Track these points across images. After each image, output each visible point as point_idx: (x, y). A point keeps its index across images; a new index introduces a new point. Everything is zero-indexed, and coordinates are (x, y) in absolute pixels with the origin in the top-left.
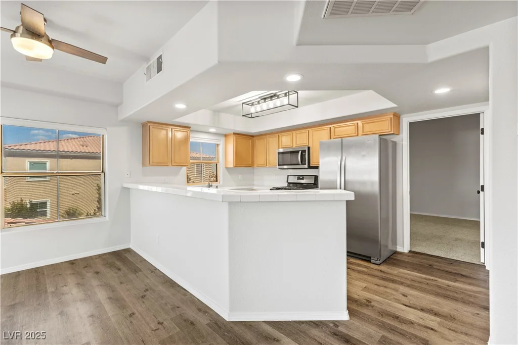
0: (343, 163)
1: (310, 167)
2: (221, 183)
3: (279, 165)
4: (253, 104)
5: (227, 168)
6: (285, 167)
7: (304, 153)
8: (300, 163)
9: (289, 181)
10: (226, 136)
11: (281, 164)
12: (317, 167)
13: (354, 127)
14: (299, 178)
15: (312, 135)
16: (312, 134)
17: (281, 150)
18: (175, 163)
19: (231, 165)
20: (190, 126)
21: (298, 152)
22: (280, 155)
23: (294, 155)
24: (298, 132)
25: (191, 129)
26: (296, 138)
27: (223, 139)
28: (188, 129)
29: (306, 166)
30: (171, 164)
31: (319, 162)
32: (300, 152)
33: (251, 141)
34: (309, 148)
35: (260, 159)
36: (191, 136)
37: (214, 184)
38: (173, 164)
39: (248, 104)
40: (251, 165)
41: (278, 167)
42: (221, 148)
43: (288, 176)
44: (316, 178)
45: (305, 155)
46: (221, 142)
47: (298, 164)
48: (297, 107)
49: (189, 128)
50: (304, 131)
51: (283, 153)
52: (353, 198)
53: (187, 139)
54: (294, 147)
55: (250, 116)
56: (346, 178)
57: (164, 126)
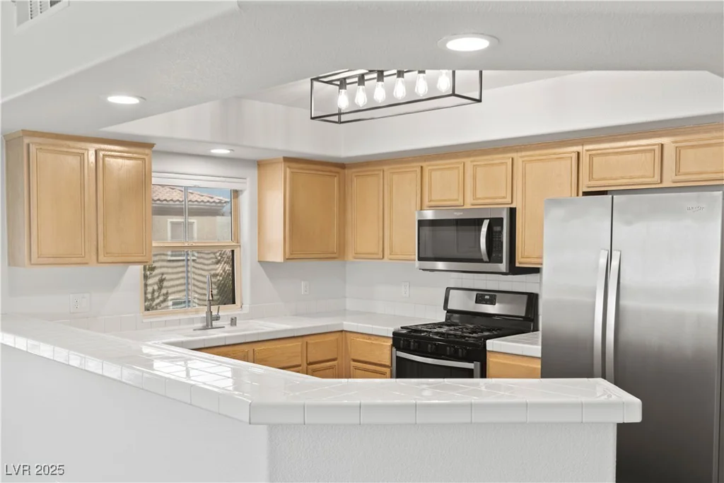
0: (615, 263)
1: (514, 270)
2: (246, 306)
3: (420, 259)
4: (343, 84)
5: (263, 263)
6: (441, 265)
7: (498, 229)
8: (485, 258)
9: (450, 307)
10: (260, 165)
11: (430, 255)
12: (536, 271)
13: (649, 155)
14: (480, 300)
15: (524, 175)
16: (524, 169)
17: (429, 215)
18: (107, 253)
19: (277, 255)
20: (152, 142)
21: (479, 222)
22: (426, 230)
23: (467, 234)
24: (482, 160)
25: (155, 148)
26: (474, 178)
27: (252, 174)
28: (147, 151)
29: (503, 267)
30: (94, 257)
31: (541, 258)
32: (486, 223)
33: (336, 179)
34: (512, 212)
35: (363, 236)
36: (154, 168)
37: (226, 311)
38: (101, 258)
39: (330, 82)
40: (337, 253)
41: (417, 263)
42: (245, 201)
43: (448, 290)
44: (532, 300)
45: (501, 232)
46: (248, 185)
47: (481, 261)
48: (480, 101)
49: (150, 146)
50: (497, 158)
51: (433, 223)
52: (636, 417)
53: (142, 181)
54: (468, 206)
55: (336, 118)
56: (622, 302)
57: (71, 143)
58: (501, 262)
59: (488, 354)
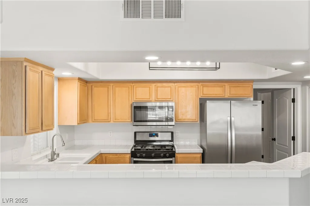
3: (135, 121)
7: (171, 110)
13: (222, 88)
14: (151, 135)
18: (45, 126)
28: (52, 73)
32: (166, 108)
38: (43, 129)
43: (135, 132)
58: (173, 121)
59: (176, 154)
